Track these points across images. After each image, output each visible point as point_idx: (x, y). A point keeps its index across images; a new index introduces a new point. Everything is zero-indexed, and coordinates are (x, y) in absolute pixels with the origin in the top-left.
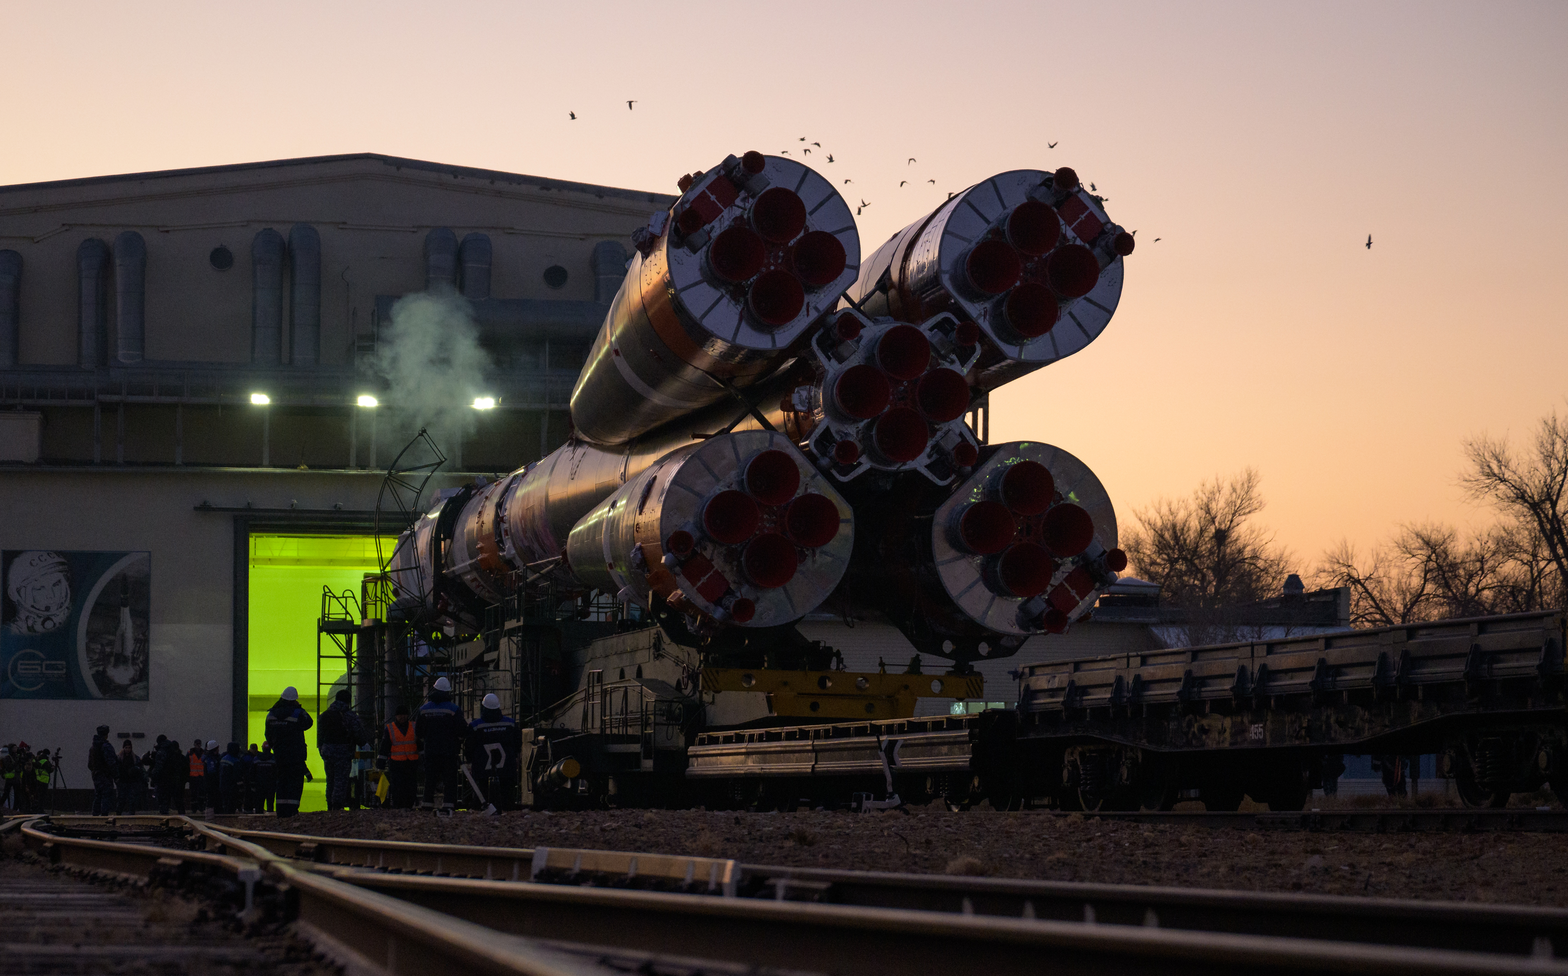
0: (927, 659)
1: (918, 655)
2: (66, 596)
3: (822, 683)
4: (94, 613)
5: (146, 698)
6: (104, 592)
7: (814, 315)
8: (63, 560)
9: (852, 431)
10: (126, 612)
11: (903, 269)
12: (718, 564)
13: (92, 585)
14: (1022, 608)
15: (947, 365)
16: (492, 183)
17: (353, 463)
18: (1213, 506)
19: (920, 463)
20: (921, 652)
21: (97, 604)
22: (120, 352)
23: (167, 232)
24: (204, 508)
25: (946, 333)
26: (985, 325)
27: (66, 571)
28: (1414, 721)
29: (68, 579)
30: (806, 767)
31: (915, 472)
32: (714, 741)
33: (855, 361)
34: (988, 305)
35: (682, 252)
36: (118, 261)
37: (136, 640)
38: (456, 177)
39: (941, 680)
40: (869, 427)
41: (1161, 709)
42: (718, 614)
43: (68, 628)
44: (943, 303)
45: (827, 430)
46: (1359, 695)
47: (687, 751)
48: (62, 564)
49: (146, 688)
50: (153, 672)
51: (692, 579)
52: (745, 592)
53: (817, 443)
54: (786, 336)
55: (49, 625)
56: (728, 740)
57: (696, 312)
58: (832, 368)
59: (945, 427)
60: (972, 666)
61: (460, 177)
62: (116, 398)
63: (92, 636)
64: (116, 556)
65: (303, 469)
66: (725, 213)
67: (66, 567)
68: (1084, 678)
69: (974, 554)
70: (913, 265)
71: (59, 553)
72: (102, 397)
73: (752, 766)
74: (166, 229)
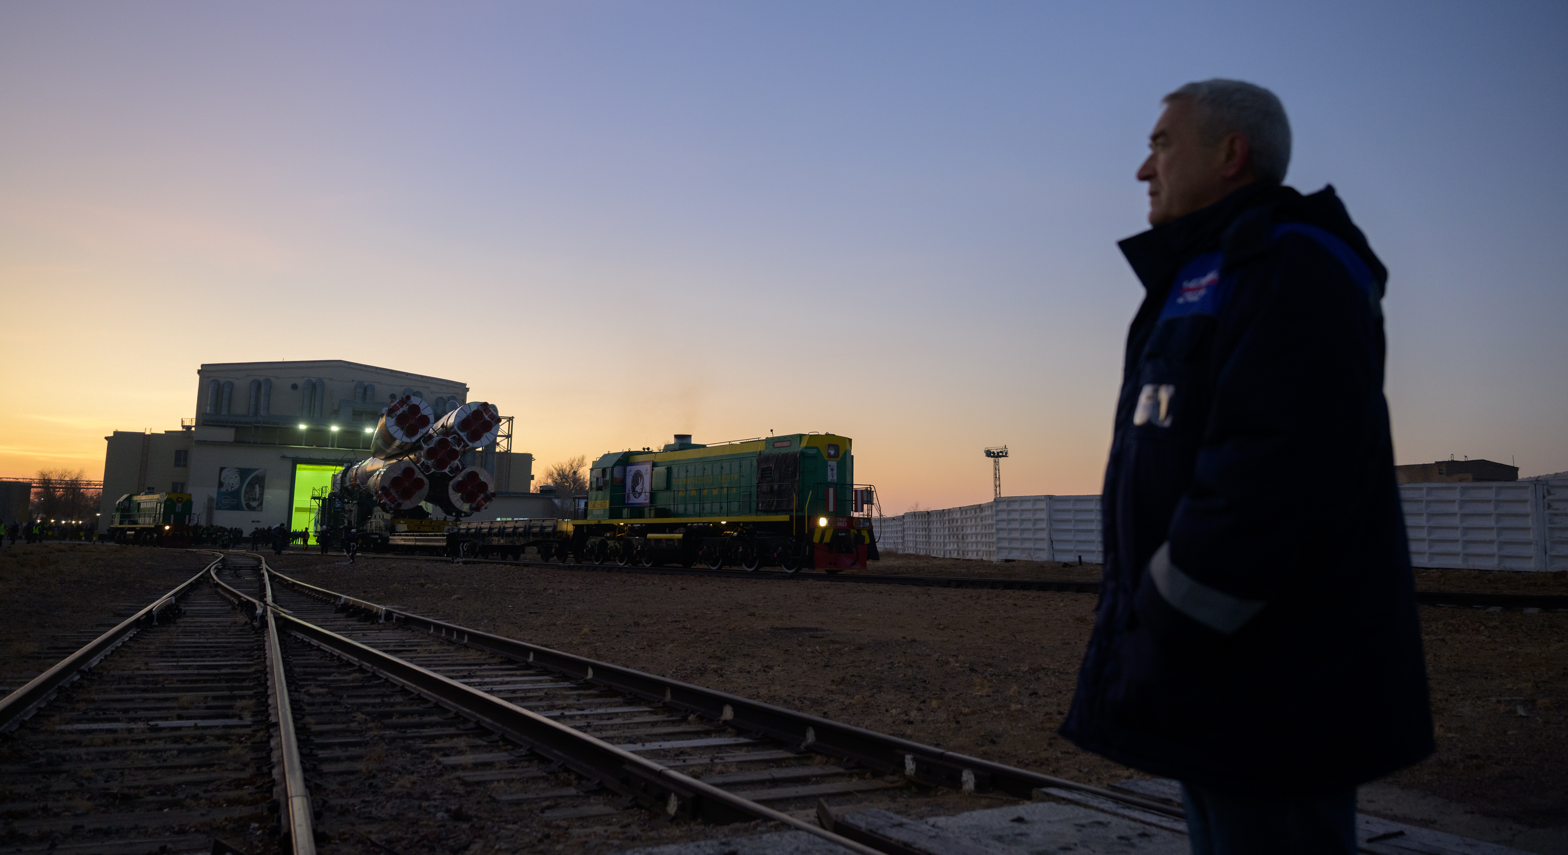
0: (448, 517)
2: (239, 481)
3: (421, 522)
4: (247, 485)
5: (262, 511)
6: (251, 480)
7: (422, 434)
8: (239, 471)
9: (430, 463)
10: (257, 486)
11: (447, 423)
12: (394, 494)
13: (248, 477)
14: (470, 506)
15: (454, 447)
17: (330, 445)
18: (573, 464)
19: (447, 470)
21: (249, 483)
22: (261, 412)
24: (284, 457)
25: (455, 440)
26: (465, 438)
28: (531, 540)
29: (240, 476)
30: (413, 543)
31: (445, 473)
32: (395, 535)
33: (432, 445)
34: (466, 433)
35: (389, 418)
36: (263, 386)
37: (260, 494)
39: (452, 522)
40: (434, 462)
41: (484, 535)
42: (393, 506)
43: (238, 491)
44: (455, 432)
45: (423, 462)
46: (520, 534)
49: (262, 508)
50: (264, 503)
51: (387, 497)
52: (400, 501)
53: (421, 465)
54: (414, 439)
55: (233, 489)
56: (398, 535)
57: (392, 433)
58: (425, 447)
59: (453, 462)
62: (259, 425)
63: (246, 492)
64: (256, 470)
65: (314, 447)
66: (401, 409)
67: (240, 473)
68: (470, 526)
69: (458, 493)
70: (449, 423)
71: (237, 468)
72: (255, 425)
73: (402, 543)
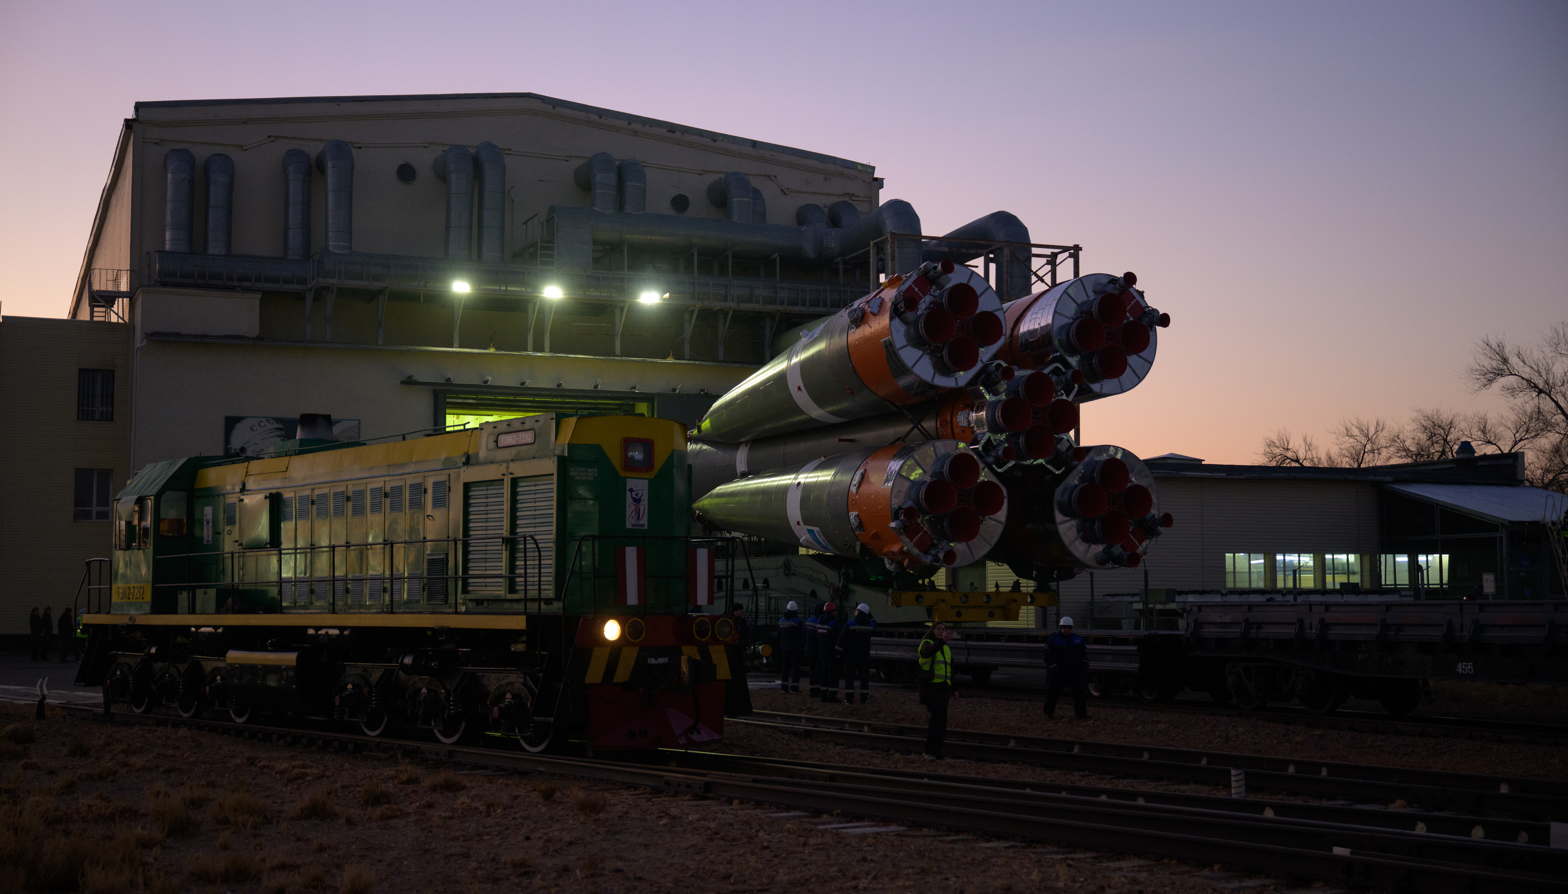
1: (1018, 580)
8: (281, 426)
16: (630, 124)
20: (1020, 577)
23: (360, 148)
27: (283, 436)
38: (600, 117)
48: (280, 429)
61: (604, 118)
67: (284, 432)
74: (359, 145)
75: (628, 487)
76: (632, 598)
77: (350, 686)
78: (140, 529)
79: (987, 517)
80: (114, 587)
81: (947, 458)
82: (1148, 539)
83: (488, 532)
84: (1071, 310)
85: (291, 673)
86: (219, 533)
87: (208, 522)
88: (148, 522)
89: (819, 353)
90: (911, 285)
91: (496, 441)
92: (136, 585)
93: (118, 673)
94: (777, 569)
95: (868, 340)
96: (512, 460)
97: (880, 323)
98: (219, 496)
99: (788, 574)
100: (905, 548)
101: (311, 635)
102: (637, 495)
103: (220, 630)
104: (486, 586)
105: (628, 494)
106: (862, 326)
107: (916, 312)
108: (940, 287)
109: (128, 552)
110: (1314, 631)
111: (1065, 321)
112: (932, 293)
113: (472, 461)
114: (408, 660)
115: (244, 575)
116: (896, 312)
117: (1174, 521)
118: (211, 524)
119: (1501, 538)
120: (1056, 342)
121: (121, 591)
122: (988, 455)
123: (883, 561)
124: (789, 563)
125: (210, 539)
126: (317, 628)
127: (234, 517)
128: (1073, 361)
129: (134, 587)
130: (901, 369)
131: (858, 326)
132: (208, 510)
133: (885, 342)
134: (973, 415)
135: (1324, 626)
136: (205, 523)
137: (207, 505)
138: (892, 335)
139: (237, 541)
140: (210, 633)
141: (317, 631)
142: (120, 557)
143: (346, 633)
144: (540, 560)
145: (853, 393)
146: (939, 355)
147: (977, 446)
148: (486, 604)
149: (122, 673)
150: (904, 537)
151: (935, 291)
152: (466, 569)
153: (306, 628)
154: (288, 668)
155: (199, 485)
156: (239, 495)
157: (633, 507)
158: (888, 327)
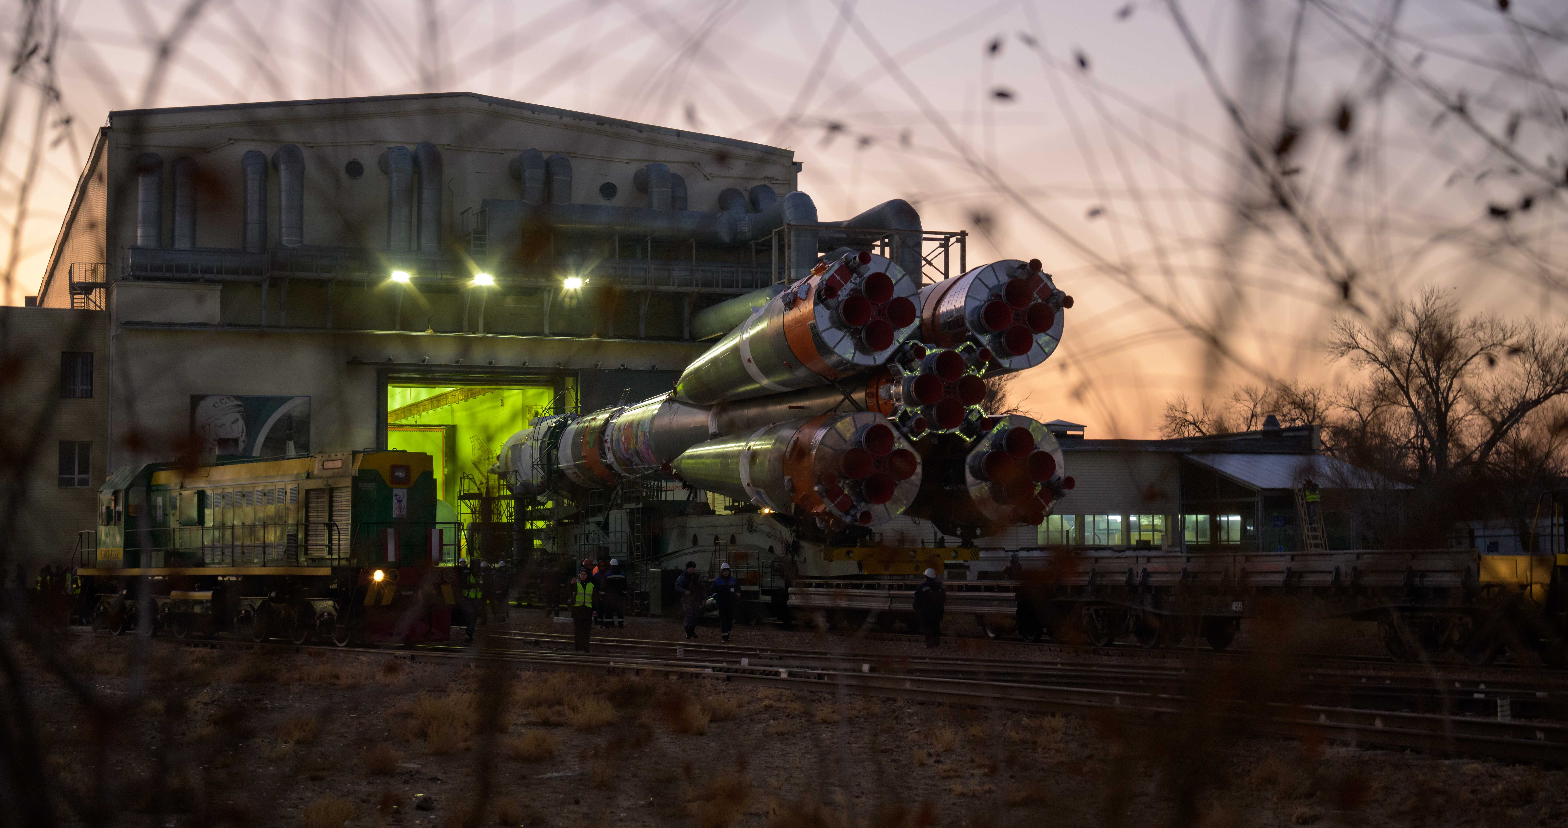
0: (947, 538)
1: (943, 537)
2: (242, 432)
4: (264, 445)
6: (274, 429)
7: (897, 345)
8: (240, 403)
9: (919, 411)
10: (291, 445)
12: (847, 490)
13: (264, 423)
15: (970, 373)
17: (465, 328)
19: (958, 429)
20: (944, 534)
21: (268, 439)
24: (354, 362)
25: (970, 354)
26: (990, 348)
27: (242, 412)
29: (244, 419)
31: (955, 435)
33: (921, 370)
34: (991, 337)
40: (929, 409)
45: (905, 411)
47: (787, 591)
51: (833, 499)
52: (863, 507)
53: (900, 419)
58: (907, 375)
60: (973, 542)
64: (282, 400)
65: (431, 332)
66: (844, 284)
67: (242, 408)
69: (986, 480)
71: (237, 398)
72: (269, 273)
75: (394, 494)
76: (391, 557)
77: (243, 612)
78: (115, 512)
79: (903, 481)
80: (98, 550)
81: (864, 430)
82: (1055, 499)
83: (319, 519)
84: (983, 295)
85: (209, 604)
86: (166, 515)
87: (160, 508)
88: (120, 508)
89: (763, 330)
90: (833, 274)
91: (323, 465)
92: (113, 549)
93: (102, 608)
94: (742, 526)
95: (800, 321)
96: (330, 477)
97: (807, 307)
98: (166, 490)
99: (751, 531)
100: (828, 509)
101: (221, 581)
102: (400, 498)
103: (167, 578)
104: (317, 551)
105: (394, 498)
106: (794, 309)
107: (838, 299)
108: (860, 275)
109: (108, 527)
110: (1139, 579)
111: (977, 303)
112: (853, 281)
113: (310, 476)
114: (273, 594)
115: (182, 542)
116: (820, 299)
117: (1076, 483)
118: (162, 509)
119: (1258, 502)
120: (968, 325)
121: (103, 553)
122: (904, 426)
123: (815, 519)
124: (751, 520)
125: (161, 518)
126: (224, 576)
127: (176, 505)
128: (985, 339)
129: (112, 551)
130: (824, 349)
131: (791, 309)
132: (160, 500)
133: (811, 324)
134: (893, 390)
135: (1146, 574)
136: (158, 508)
137: (160, 496)
138: (815, 319)
139: (178, 521)
140: (160, 580)
141: (223, 578)
142: (102, 530)
143: (240, 579)
144: (339, 536)
145: (791, 367)
146: (858, 336)
147: (894, 418)
148: (317, 562)
149: (104, 608)
150: (826, 500)
151: (855, 279)
152: (306, 540)
153: (217, 576)
154: (207, 601)
155: (153, 483)
156: (179, 490)
157: (397, 505)
158: (812, 311)
